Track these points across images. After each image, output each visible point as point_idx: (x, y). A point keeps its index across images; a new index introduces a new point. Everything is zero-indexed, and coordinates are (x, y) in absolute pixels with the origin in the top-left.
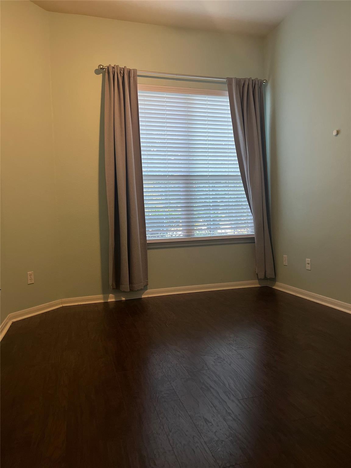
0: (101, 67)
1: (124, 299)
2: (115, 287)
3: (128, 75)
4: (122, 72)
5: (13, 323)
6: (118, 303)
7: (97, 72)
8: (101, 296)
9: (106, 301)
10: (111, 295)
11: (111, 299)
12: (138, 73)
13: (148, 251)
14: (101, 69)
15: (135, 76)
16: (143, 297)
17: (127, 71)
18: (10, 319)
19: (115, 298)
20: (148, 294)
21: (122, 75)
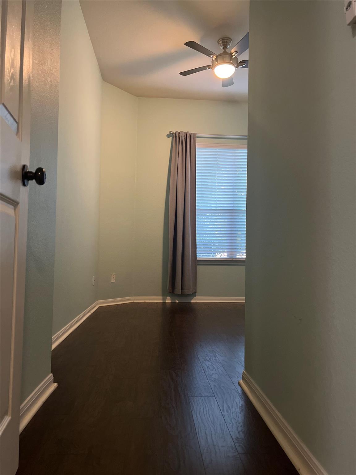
0: (171, 133)
1: (178, 301)
2: (171, 291)
3: (190, 137)
4: (185, 136)
5: (99, 307)
6: (173, 304)
7: (168, 136)
8: (161, 297)
9: (164, 301)
10: (168, 298)
11: (168, 300)
12: (197, 136)
13: (198, 266)
14: (171, 134)
15: (195, 137)
16: (192, 301)
17: (189, 134)
18: (98, 304)
19: (171, 300)
20: (197, 300)
21: (185, 138)
